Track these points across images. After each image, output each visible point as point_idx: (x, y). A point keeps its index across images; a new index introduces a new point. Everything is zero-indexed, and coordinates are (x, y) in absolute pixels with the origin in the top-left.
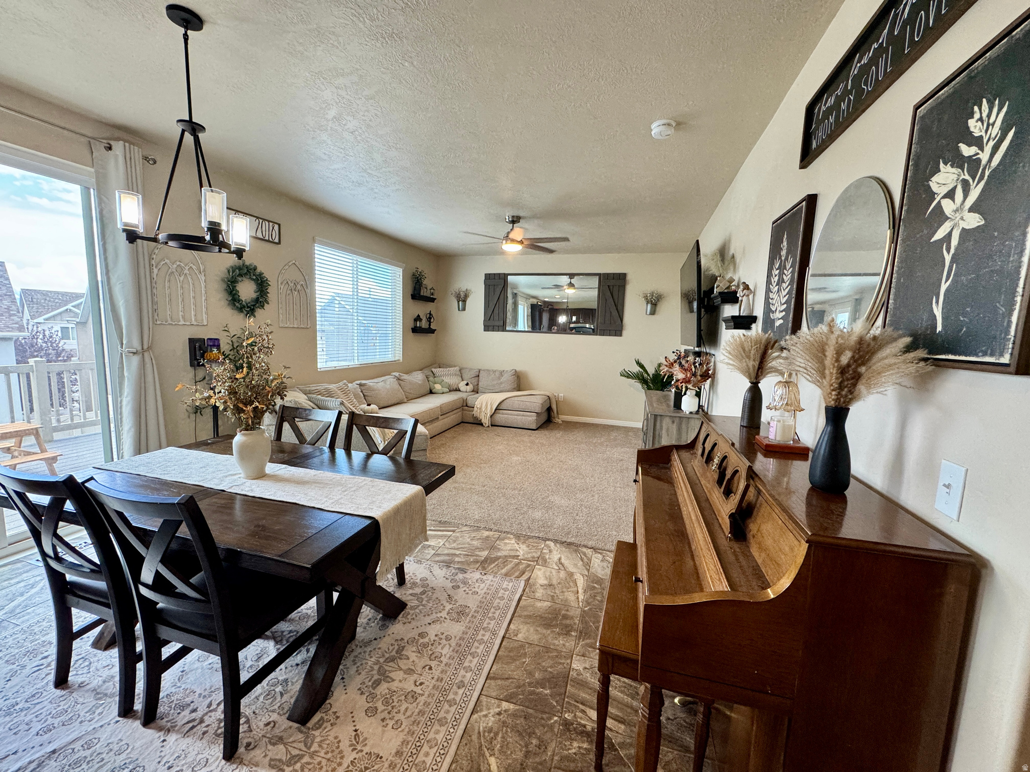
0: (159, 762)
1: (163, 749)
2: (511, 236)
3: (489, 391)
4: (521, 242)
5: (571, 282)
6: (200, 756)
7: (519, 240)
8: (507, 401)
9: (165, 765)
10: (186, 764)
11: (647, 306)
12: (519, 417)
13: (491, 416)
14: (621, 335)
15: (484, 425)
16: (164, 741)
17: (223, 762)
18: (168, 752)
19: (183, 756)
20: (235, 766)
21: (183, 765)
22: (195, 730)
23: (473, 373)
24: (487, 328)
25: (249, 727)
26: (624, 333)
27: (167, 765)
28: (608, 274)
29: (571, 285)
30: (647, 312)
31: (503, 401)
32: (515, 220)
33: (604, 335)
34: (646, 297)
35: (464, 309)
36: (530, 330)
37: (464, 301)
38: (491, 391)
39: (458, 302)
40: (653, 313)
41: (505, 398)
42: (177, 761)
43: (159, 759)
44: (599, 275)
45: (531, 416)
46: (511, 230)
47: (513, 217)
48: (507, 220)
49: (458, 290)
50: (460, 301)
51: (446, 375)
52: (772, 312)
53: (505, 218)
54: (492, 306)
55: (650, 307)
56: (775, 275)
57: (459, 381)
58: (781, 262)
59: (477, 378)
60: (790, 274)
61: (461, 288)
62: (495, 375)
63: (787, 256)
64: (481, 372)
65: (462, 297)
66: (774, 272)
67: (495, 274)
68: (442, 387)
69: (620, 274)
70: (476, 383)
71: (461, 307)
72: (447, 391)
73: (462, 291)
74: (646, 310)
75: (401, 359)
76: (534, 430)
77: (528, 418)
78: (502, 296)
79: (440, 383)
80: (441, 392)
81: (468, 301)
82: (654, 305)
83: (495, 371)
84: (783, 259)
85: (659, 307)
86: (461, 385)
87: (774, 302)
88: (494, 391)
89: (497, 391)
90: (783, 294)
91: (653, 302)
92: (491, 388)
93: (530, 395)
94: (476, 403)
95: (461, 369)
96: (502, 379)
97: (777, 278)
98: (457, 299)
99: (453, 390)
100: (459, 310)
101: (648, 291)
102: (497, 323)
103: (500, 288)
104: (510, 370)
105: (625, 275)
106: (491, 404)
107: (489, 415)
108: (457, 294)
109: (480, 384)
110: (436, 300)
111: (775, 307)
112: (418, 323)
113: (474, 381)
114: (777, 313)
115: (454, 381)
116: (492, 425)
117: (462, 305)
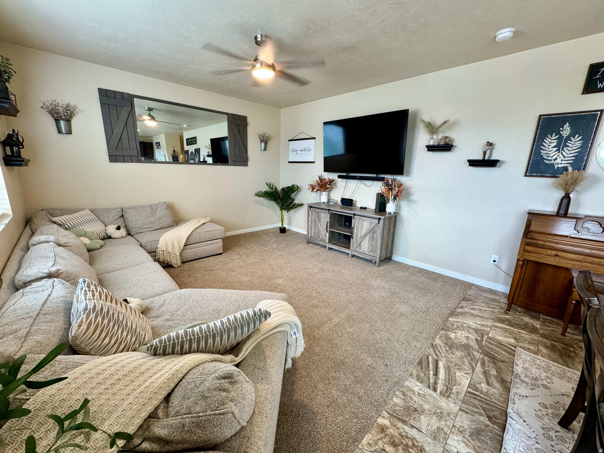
3: (148, 230)
11: (261, 145)
12: (208, 247)
13: (180, 254)
14: (247, 165)
15: (174, 265)
23: (116, 214)
24: (114, 158)
26: (249, 163)
28: (235, 115)
30: (261, 149)
31: (189, 235)
33: (236, 166)
34: (261, 136)
35: (69, 132)
36: (172, 161)
37: (68, 121)
38: (150, 229)
39: (57, 121)
40: (265, 149)
44: (228, 114)
45: (218, 243)
49: (50, 102)
50: (59, 120)
51: (83, 223)
52: (547, 160)
53: (256, 38)
54: (117, 131)
55: (263, 144)
56: (550, 143)
57: (103, 227)
58: (561, 137)
59: (122, 218)
60: (579, 144)
61: (55, 100)
62: (146, 211)
63: (573, 135)
64: (127, 211)
65: (62, 114)
66: (547, 141)
67: (115, 92)
68: (90, 239)
69: (243, 116)
70: (124, 225)
71: (65, 129)
72: (102, 242)
73: (60, 105)
74: (261, 147)
75: (10, 212)
76: (221, 254)
77: (215, 245)
78: (130, 119)
79: (85, 235)
80: (99, 246)
81: (74, 122)
82: (266, 143)
83: (143, 207)
84: (565, 136)
85: (270, 145)
86: (111, 230)
87: (551, 155)
88: (153, 229)
89: (157, 227)
90: (568, 152)
91: (265, 140)
92: (149, 226)
93: (203, 224)
94: (158, 246)
95: (92, 211)
96: (157, 214)
97: (555, 144)
98: (53, 117)
99: (103, 239)
100: (60, 132)
101: (261, 133)
102: (129, 153)
103: (127, 109)
104: (160, 203)
105: (246, 117)
106: (179, 243)
107: (178, 254)
108: (50, 108)
109: (131, 225)
110: (18, 114)
111: (554, 157)
112: (8, 149)
113: (120, 222)
114: (559, 161)
115: (97, 228)
116: (182, 263)
117: (65, 126)
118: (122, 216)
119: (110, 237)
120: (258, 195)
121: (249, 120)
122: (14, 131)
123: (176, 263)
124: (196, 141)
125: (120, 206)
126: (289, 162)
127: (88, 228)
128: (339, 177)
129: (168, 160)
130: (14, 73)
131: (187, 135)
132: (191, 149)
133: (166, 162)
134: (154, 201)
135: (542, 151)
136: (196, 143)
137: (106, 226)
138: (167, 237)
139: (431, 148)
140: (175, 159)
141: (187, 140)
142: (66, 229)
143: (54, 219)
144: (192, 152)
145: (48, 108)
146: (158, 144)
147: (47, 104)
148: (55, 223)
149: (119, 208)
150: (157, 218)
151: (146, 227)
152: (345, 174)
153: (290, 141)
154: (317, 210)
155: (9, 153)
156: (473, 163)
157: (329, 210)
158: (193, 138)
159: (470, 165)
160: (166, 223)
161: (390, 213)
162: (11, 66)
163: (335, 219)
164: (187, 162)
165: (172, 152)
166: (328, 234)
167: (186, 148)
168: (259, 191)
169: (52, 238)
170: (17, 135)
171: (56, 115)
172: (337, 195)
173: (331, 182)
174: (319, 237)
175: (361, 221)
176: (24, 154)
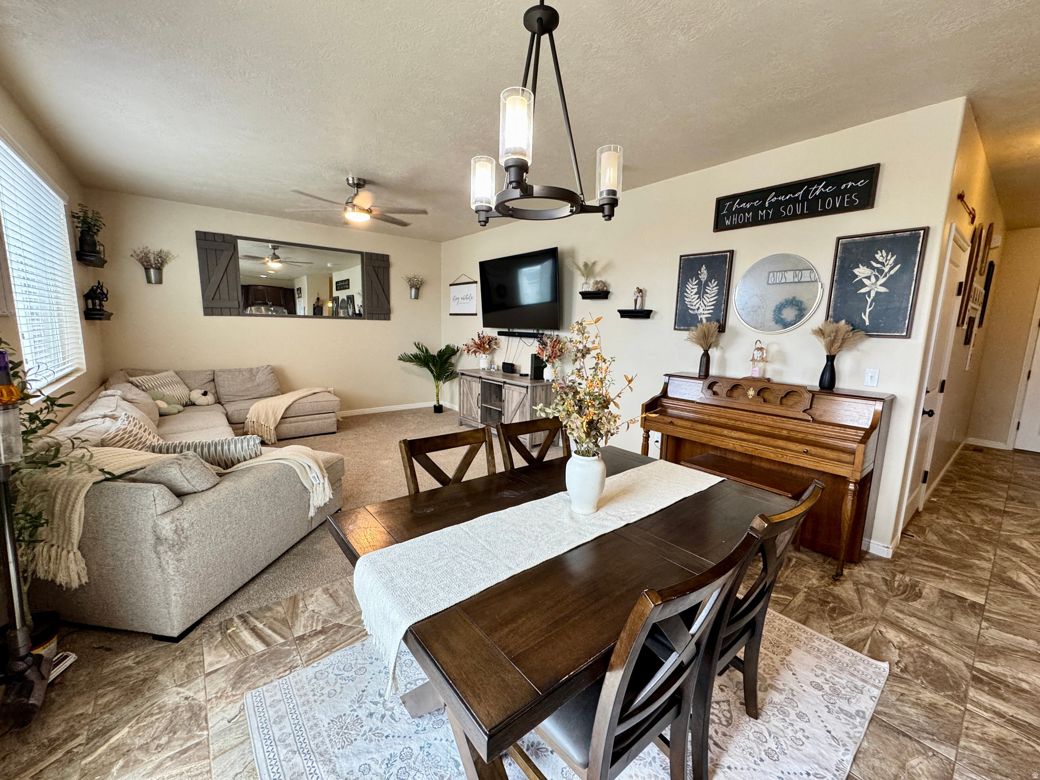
0: (754, 770)
1: (739, 768)
2: (355, 202)
4: (369, 211)
5: (274, 254)
6: (751, 737)
7: (367, 208)
8: (295, 405)
9: (759, 765)
10: (758, 747)
11: (411, 290)
12: (315, 422)
13: (276, 428)
14: (389, 319)
15: (268, 442)
16: (729, 768)
17: (759, 721)
18: (744, 763)
19: (750, 750)
20: (763, 713)
21: (760, 750)
22: (719, 742)
23: (206, 377)
24: (209, 310)
25: (723, 702)
26: (392, 316)
27: (759, 762)
28: (371, 254)
29: (275, 257)
30: (411, 296)
31: (290, 406)
32: (360, 184)
33: (372, 319)
34: (410, 280)
35: (159, 281)
37: (159, 269)
38: (246, 398)
39: (147, 270)
40: (417, 297)
41: (290, 402)
42: (754, 754)
43: (751, 770)
44: (361, 253)
45: (330, 418)
46: (356, 195)
47: (359, 179)
48: (351, 182)
49: (141, 249)
50: (149, 269)
51: (163, 385)
52: (692, 309)
53: (348, 180)
54: (215, 279)
55: (413, 291)
56: (692, 288)
57: (186, 391)
58: (700, 281)
59: (212, 383)
60: (715, 290)
61: (147, 247)
62: (243, 375)
63: (709, 279)
64: (219, 374)
65: (153, 262)
66: (689, 286)
67: (215, 234)
68: (168, 403)
69: (383, 255)
70: (214, 391)
71: (155, 278)
72: (181, 408)
73: (151, 251)
74: (411, 294)
75: (84, 367)
76: (334, 433)
77: (326, 420)
78: (231, 267)
79: (162, 399)
80: (177, 411)
81: (166, 270)
82: (418, 289)
83: (240, 371)
84: (703, 280)
85: (424, 291)
86: (196, 395)
87: (694, 304)
88: (250, 397)
89: (255, 396)
90: (708, 300)
91: (417, 286)
92: (244, 394)
93: (315, 393)
94: (248, 416)
95: (177, 373)
96: (257, 380)
97: (696, 290)
98: (143, 265)
99: (186, 405)
100: (149, 281)
101: (411, 275)
102: (228, 304)
103: (227, 254)
104: (263, 367)
105: (388, 256)
106: (274, 414)
107: (272, 428)
108: (141, 256)
109: (222, 391)
110: (106, 265)
111: (697, 307)
112: (90, 301)
113: (209, 387)
114: (701, 311)
115: (179, 391)
116: (278, 440)
117: (155, 276)
118: (214, 380)
119: (194, 404)
120: (404, 358)
121: (392, 260)
122: (99, 283)
123: (269, 438)
124: (349, 285)
125: (211, 369)
126: (451, 314)
127: (167, 391)
128: (500, 334)
129: (306, 314)
130: (103, 226)
131: (337, 277)
132: (342, 295)
133: (304, 317)
134: (254, 364)
135: (686, 299)
136: (349, 288)
137: (191, 391)
138: (260, 406)
139: (586, 295)
140: (318, 311)
141: (337, 283)
142: (143, 390)
143: (131, 379)
144: (343, 300)
145: (138, 255)
146: (299, 289)
147: (138, 252)
148: (132, 383)
149: (209, 370)
150: (255, 384)
151: (241, 394)
152: (506, 330)
153: (450, 285)
154: (469, 378)
155: (90, 306)
156: (624, 314)
157: (480, 378)
158: (344, 281)
159: (622, 316)
160: (267, 391)
161: (548, 380)
162: (101, 219)
163: (490, 390)
164: (335, 315)
165: (314, 301)
166: (479, 410)
167: (336, 293)
168: (402, 353)
169: (119, 392)
170: (102, 287)
171: (145, 264)
172: (500, 359)
173: (491, 340)
174: (471, 415)
175: (511, 392)
176: (107, 306)
